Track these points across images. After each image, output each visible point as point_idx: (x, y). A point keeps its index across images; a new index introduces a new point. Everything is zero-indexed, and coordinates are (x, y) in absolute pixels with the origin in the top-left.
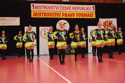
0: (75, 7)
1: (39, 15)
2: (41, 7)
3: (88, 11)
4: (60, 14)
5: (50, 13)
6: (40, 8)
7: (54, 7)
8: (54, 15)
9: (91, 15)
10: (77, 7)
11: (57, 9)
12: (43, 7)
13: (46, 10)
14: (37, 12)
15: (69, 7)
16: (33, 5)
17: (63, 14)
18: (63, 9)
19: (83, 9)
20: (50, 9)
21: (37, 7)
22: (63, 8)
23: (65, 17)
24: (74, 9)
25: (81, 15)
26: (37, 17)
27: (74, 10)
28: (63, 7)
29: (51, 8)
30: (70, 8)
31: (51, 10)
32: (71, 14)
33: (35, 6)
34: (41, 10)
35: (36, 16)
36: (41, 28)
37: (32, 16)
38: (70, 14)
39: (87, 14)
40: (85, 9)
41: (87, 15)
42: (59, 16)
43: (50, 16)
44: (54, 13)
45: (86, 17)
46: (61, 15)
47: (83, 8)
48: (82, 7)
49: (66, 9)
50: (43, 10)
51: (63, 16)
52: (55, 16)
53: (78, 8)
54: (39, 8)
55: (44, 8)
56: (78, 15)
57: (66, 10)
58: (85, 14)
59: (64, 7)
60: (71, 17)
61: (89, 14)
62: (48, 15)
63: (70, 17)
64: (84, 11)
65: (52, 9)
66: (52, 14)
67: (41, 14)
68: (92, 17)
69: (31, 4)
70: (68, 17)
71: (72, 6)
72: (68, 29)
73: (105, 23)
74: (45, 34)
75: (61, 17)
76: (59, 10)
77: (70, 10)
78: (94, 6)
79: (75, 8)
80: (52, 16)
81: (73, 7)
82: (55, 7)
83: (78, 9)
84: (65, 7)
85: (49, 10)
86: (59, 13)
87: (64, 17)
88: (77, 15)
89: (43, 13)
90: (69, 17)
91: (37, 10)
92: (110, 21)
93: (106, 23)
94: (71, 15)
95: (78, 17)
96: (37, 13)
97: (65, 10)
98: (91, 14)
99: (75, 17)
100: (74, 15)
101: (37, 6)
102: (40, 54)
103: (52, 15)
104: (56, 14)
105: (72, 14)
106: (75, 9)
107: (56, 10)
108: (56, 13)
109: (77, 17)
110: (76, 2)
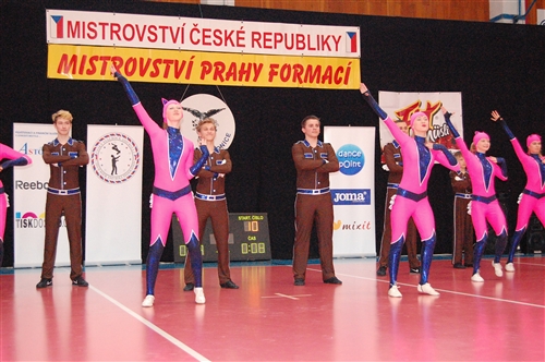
0: (265, 34)
1: (87, 66)
2: (99, 29)
3: (326, 52)
4: (191, 63)
5: (142, 60)
6: (92, 34)
7: (159, 32)
8: (162, 67)
9: (342, 75)
10: (276, 34)
11: (175, 41)
12: (108, 29)
13: (124, 43)
14: (79, 52)
15: (235, 34)
16: (59, 20)
17: (204, 63)
18: (207, 40)
19: (302, 42)
20: (141, 39)
21: (75, 30)
22: (204, 36)
23: (215, 78)
24: (257, 40)
25: (293, 71)
26: (78, 77)
27: (257, 49)
28: (204, 30)
29: (147, 34)
30: (238, 38)
31: (146, 43)
32: (243, 65)
33: (69, 23)
34: (98, 41)
35: (74, 72)
36: (95, 132)
37: (52, 73)
38: (238, 68)
39: (319, 68)
40: (314, 44)
41: (322, 73)
42: (188, 77)
43: (142, 73)
44: (159, 61)
45: (315, 85)
46: (197, 70)
47: (300, 38)
48: (298, 35)
49: (218, 41)
50: (108, 41)
51: (202, 78)
52: (166, 76)
53: (279, 38)
54: (87, 31)
55: (112, 31)
56: (276, 74)
57: (222, 48)
58: (310, 67)
59: (211, 34)
60: (243, 83)
61: (330, 68)
62: (130, 69)
63: (240, 80)
64: (306, 52)
65: (153, 37)
66: (151, 66)
67: (99, 64)
68: (346, 83)
69: (50, 13)
70: (231, 82)
71: (250, 27)
72: (226, 141)
73: (406, 113)
74: (114, 161)
75: (195, 79)
76: (188, 45)
77: (238, 45)
78: (356, 30)
79: (265, 40)
80: (153, 75)
81: (253, 33)
82: (167, 31)
83: (276, 41)
84: (217, 34)
85: (136, 42)
86: (184, 62)
87: (209, 80)
88: (272, 74)
89: (108, 58)
90: (235, 79)
91: (76, 41)
92: (429, 104)
93: (413, 111)
94: (244, 72)
95: (277, 83)
96: (74, 58)
97: (213, 48)
98: (341, 69)
99: (263, 81)
100: (257, 73)
101: (78, 23)
102: (88, 260)
103: (151, 68)
104: (172, 66)
105: (250, 65)
106: (261, 41)
107: (169, 43)
108: (171, 62)
109: (271, 80)
110: (268, 7)
